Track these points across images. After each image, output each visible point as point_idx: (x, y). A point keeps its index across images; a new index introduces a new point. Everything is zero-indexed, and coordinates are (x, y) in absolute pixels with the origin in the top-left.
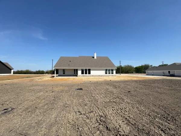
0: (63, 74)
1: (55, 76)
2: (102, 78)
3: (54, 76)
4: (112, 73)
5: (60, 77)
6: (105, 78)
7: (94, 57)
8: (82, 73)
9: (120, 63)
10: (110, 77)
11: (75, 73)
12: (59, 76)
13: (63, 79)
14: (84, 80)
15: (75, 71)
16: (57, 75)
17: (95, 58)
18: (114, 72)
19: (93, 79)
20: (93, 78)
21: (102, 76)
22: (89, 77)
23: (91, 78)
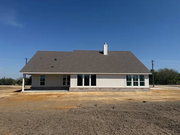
0: (40, 86)
1: (23, 90)
2: (121, 93)
3: (21, 90)
4: (142, 84)
5: (33, 92)
6: (126, 93)
7: (102, 53)
8: (80, 83)
9: (153, 64)
10: (138, 92)
11: (64, 84)
12: (32, 89)
13: (37, 96)
14: (80, 99)
15: (64, 79)
16: (29, 87)
17: (105, 53)
18: (147, 81)
19: (102, 96)
20: (102, 93)
21: (119, 89)
22: (92, 93)
23: (97, 93)
